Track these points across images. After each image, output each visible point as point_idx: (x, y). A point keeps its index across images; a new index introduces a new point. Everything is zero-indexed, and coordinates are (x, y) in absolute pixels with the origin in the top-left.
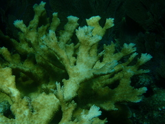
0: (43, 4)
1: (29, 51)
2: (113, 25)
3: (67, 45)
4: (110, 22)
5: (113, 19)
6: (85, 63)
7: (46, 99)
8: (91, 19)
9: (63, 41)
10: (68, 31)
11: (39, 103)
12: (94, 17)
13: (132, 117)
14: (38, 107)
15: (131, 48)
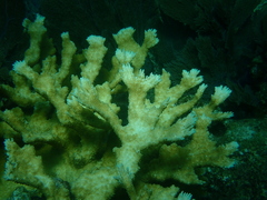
0: (40, 19)
1: (33, 99)
2: (157, 41)
3: (99, 86)
4: (152, 36)
5: (155, 31)
6: (142, 119)
7: (91, 180)
8: (120, 33)
9: (88, 77)
10: (92, 61)
11: (82, 188)
12: (123, 30)
13: (207, 172)
14: (82, 193)
15: (194, 78)
